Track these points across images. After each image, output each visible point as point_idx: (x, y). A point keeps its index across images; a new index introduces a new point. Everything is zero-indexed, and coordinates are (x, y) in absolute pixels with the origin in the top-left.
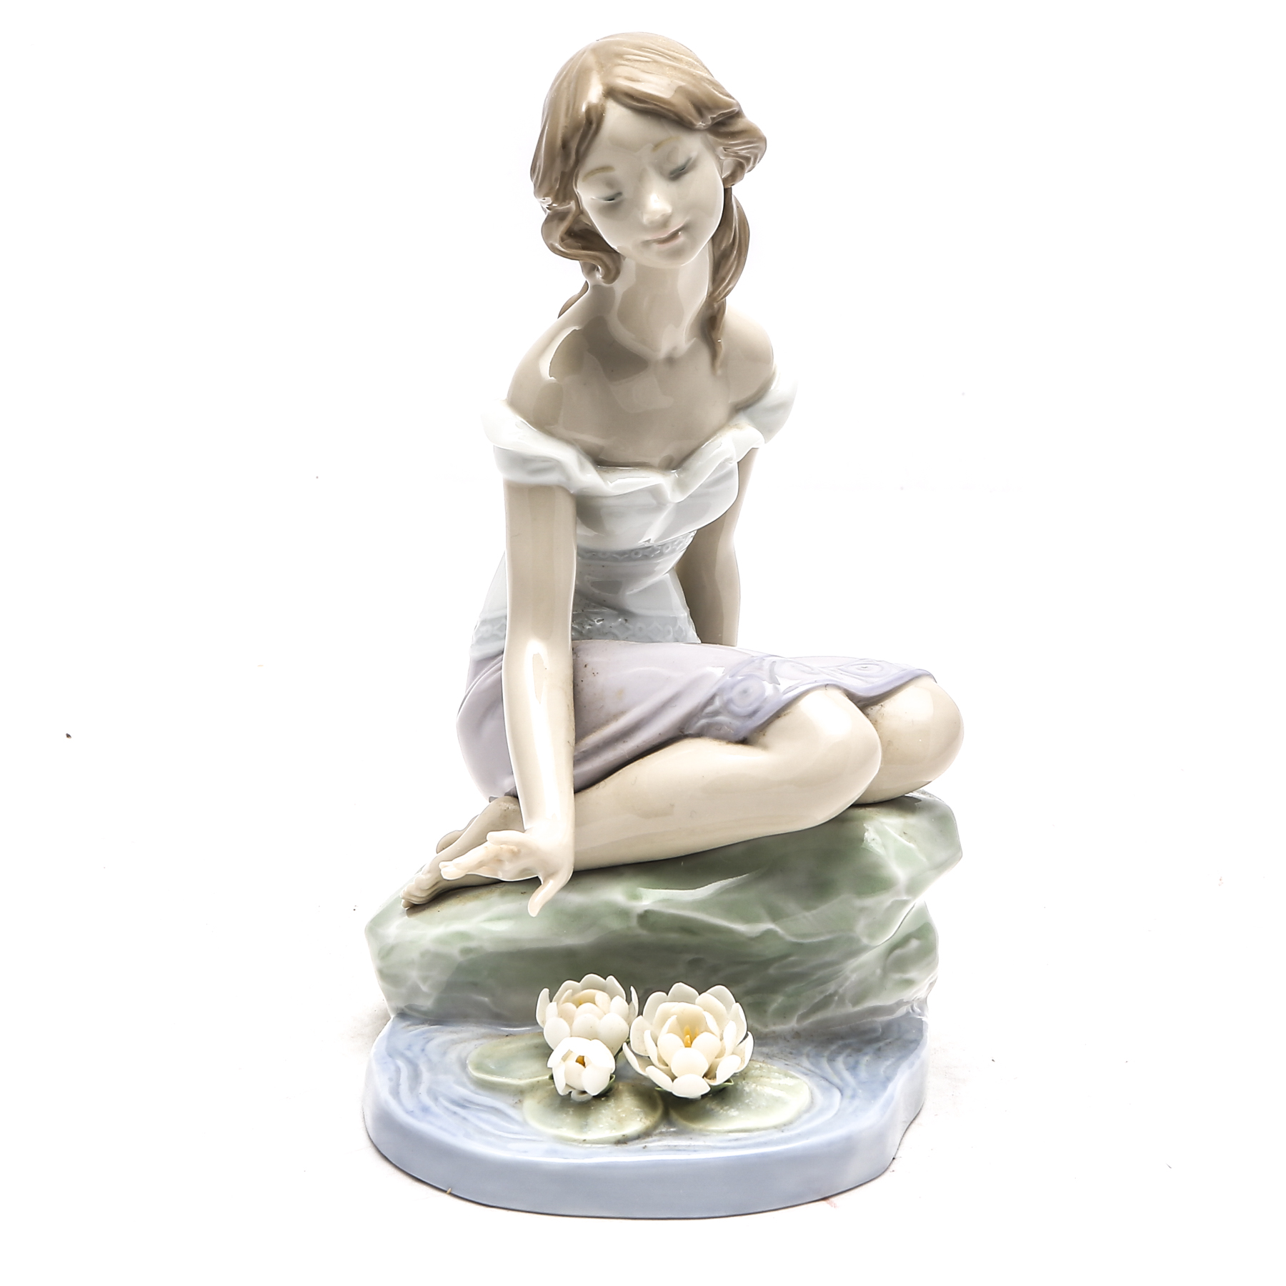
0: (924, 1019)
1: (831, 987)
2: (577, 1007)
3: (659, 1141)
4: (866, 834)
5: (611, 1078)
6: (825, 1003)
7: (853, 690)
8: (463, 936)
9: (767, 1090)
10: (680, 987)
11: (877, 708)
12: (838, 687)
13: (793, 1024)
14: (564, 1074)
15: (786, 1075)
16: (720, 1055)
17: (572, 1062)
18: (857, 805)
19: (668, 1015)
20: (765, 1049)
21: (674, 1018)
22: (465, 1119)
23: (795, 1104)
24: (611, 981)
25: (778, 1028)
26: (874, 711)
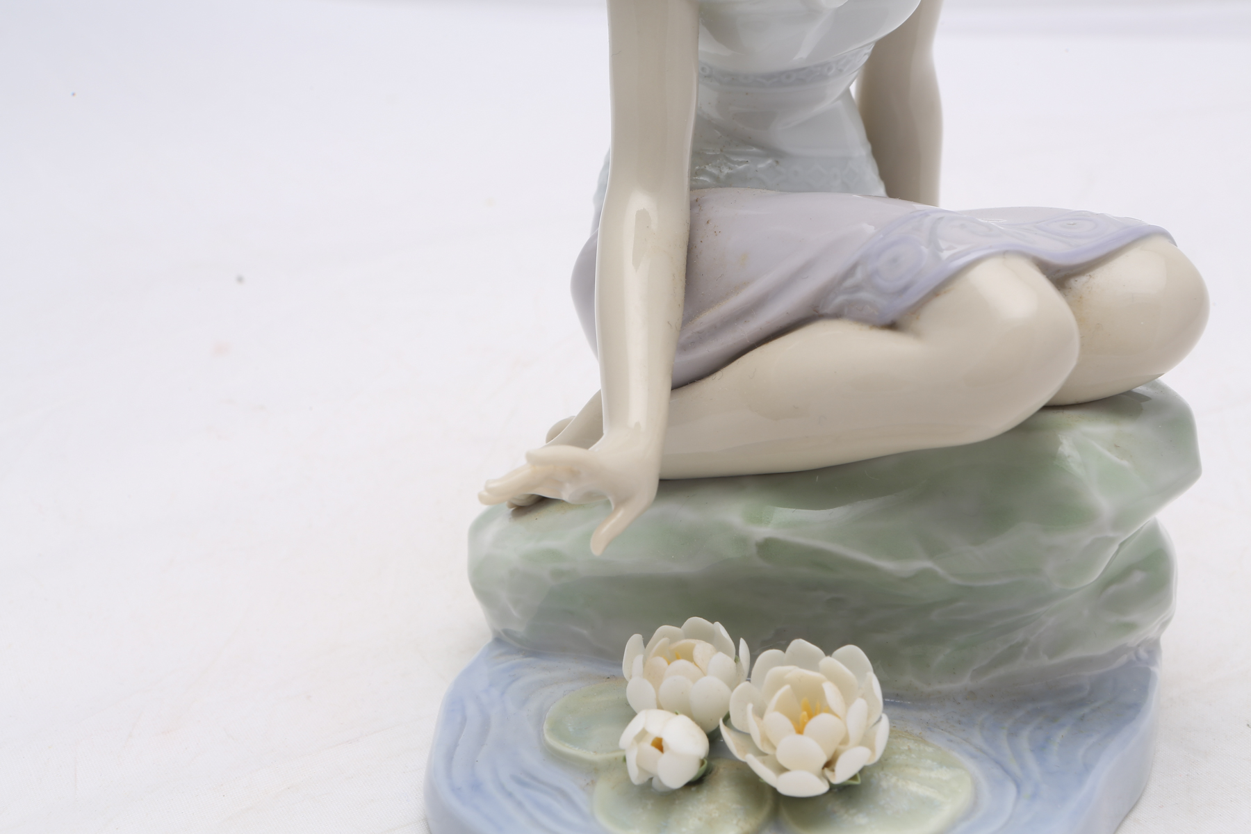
0: (1153, 669)
1: (1019, 636)
2: (669, 663)
4: (1060, 449)
5: (702, 763)
6: (1012, 653)
7: (1046, 258)
8: (553, 554)
9: (913, 787)
10: (800, 645)
11: (1082, 280)
12: (1022, 254)
13: (965, 681)
14: (638, 759)
15: (942, 764)
16: (845, 741)
17: (647, 746)
18: (1049, 407)
19: (779, 683)
20: (926, 716)
21: (787, 687)
22: (520, 805)
23: (948, 809)
24: (719, 628)
25: (946, 687)
26: (1079, 283)
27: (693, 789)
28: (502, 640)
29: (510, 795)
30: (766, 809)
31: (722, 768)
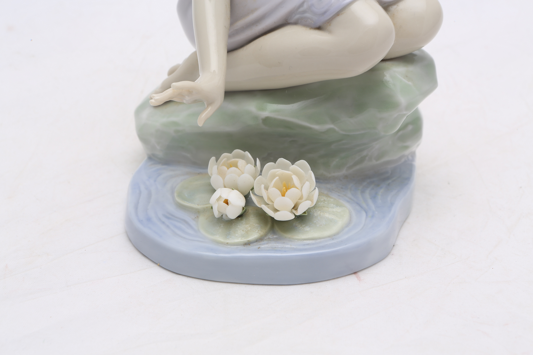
0: (414, 163)
1: (364, 153)
2: (228, 169)
3: (267, 244)
4: (385, 78)
5: (243, 208)
6: (362, 160)
8: (175, 124)
9: (327, 215)
10: (281, 160)
11: (395, 6)
13: (344, 172)
14: (218, 208)
15: (337, 205)
16: (301, 198)
17: (222, 203)
19: (274, 176)
20: (328, 186)
21: (278, 177)
22: (168, 226)
23: (340, 223)
24: (247, 154)
25: (336, 174)
26: (393, 8)
27: (239, 219)
28: (152, 158)
29: (163, 223)
30: (269, 226)
31: (250, 210)
